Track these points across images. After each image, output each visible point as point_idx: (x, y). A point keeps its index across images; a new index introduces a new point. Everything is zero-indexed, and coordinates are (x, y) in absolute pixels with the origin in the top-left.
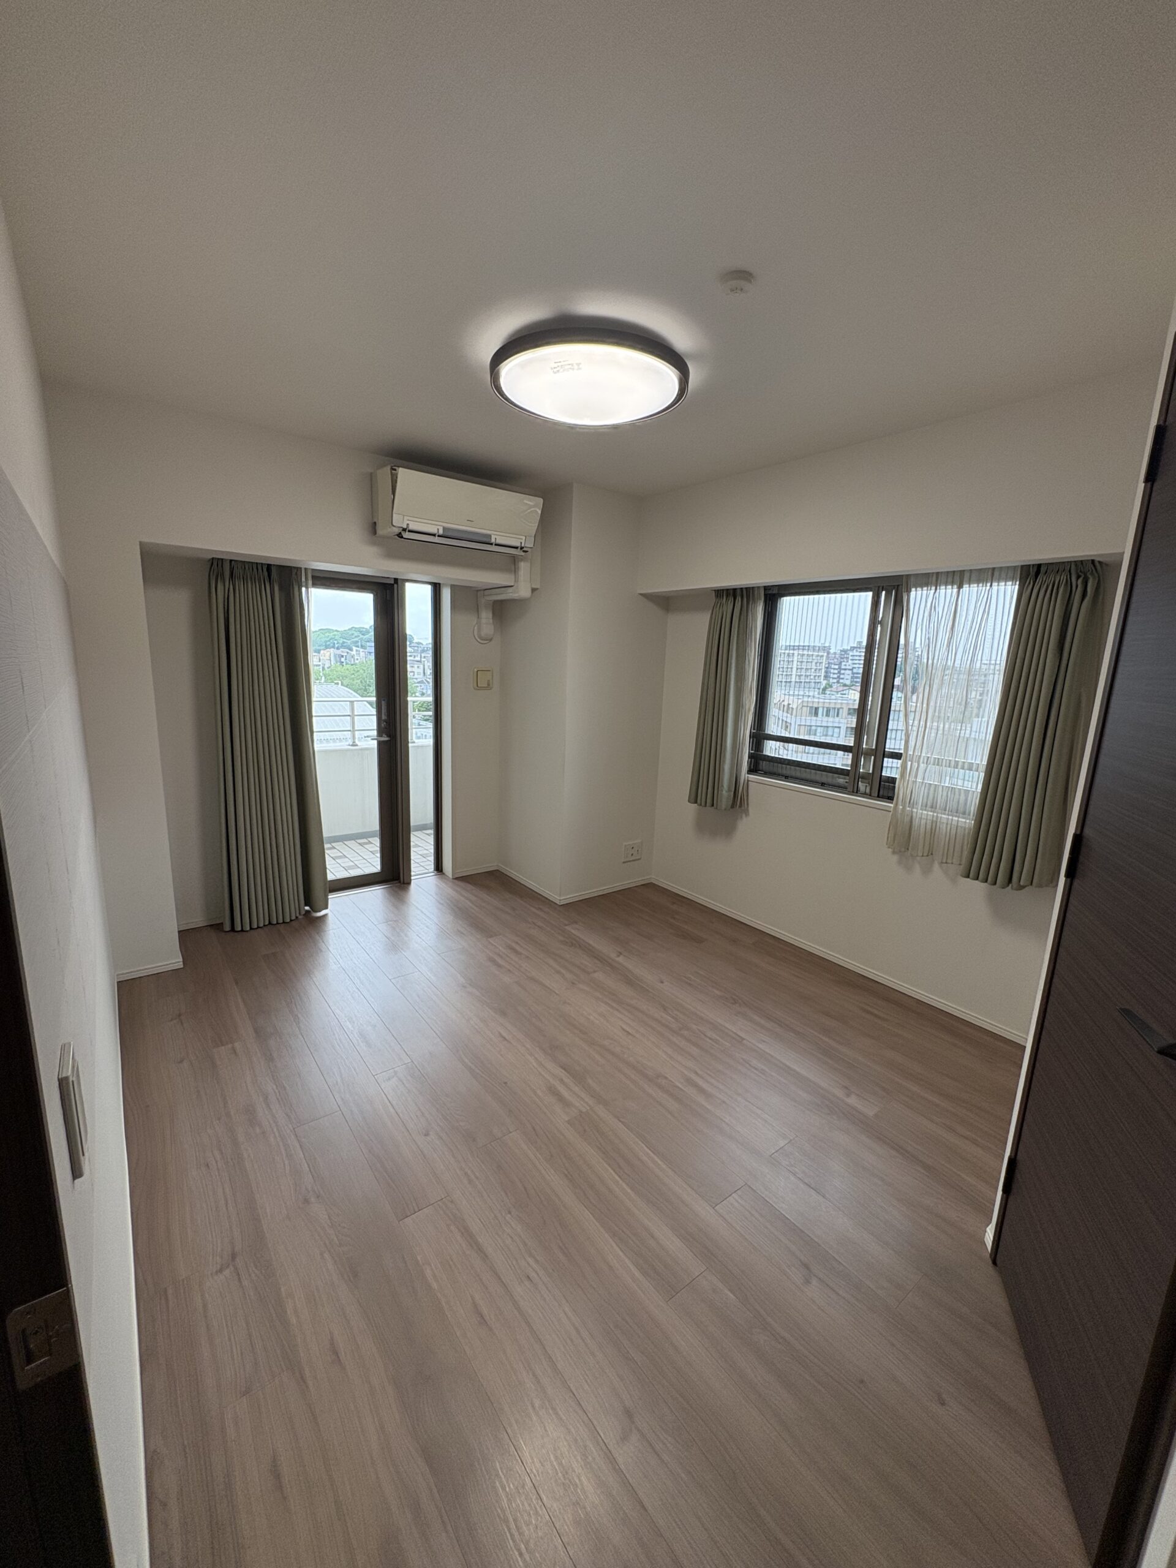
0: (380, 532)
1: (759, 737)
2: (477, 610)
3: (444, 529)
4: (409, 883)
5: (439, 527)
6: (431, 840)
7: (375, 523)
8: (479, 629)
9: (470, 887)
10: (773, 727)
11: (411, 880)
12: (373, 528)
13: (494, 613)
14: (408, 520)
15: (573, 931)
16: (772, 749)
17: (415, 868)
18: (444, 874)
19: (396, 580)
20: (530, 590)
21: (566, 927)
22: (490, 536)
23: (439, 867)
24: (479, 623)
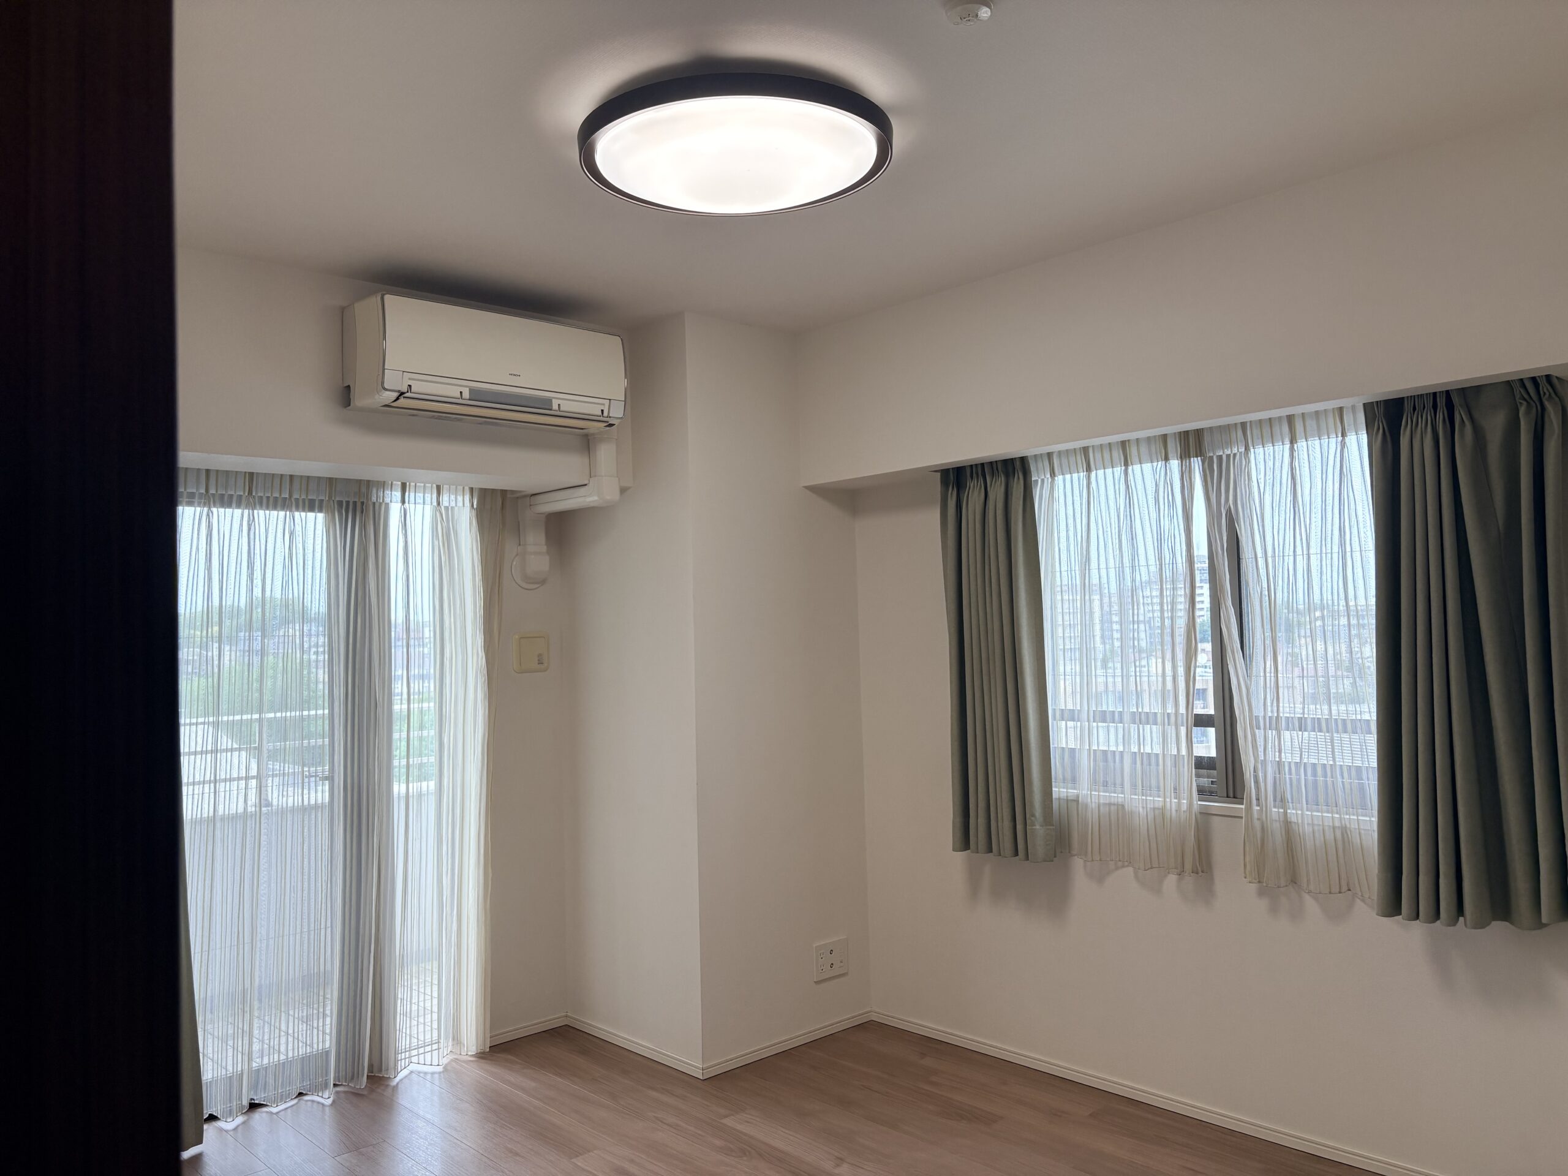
0: (358, 400)
2: (519, 532)
3: (472, 391)
5: (461, 389)
7: (348, 387)
8: (523, 565)
12: (345, 396)
13: (548, 536)
14: (410, 379)
15: (739, 1127)
20: (615, 491)
21: (725, 1121)
22: (549, 401)
24: (523, 554)
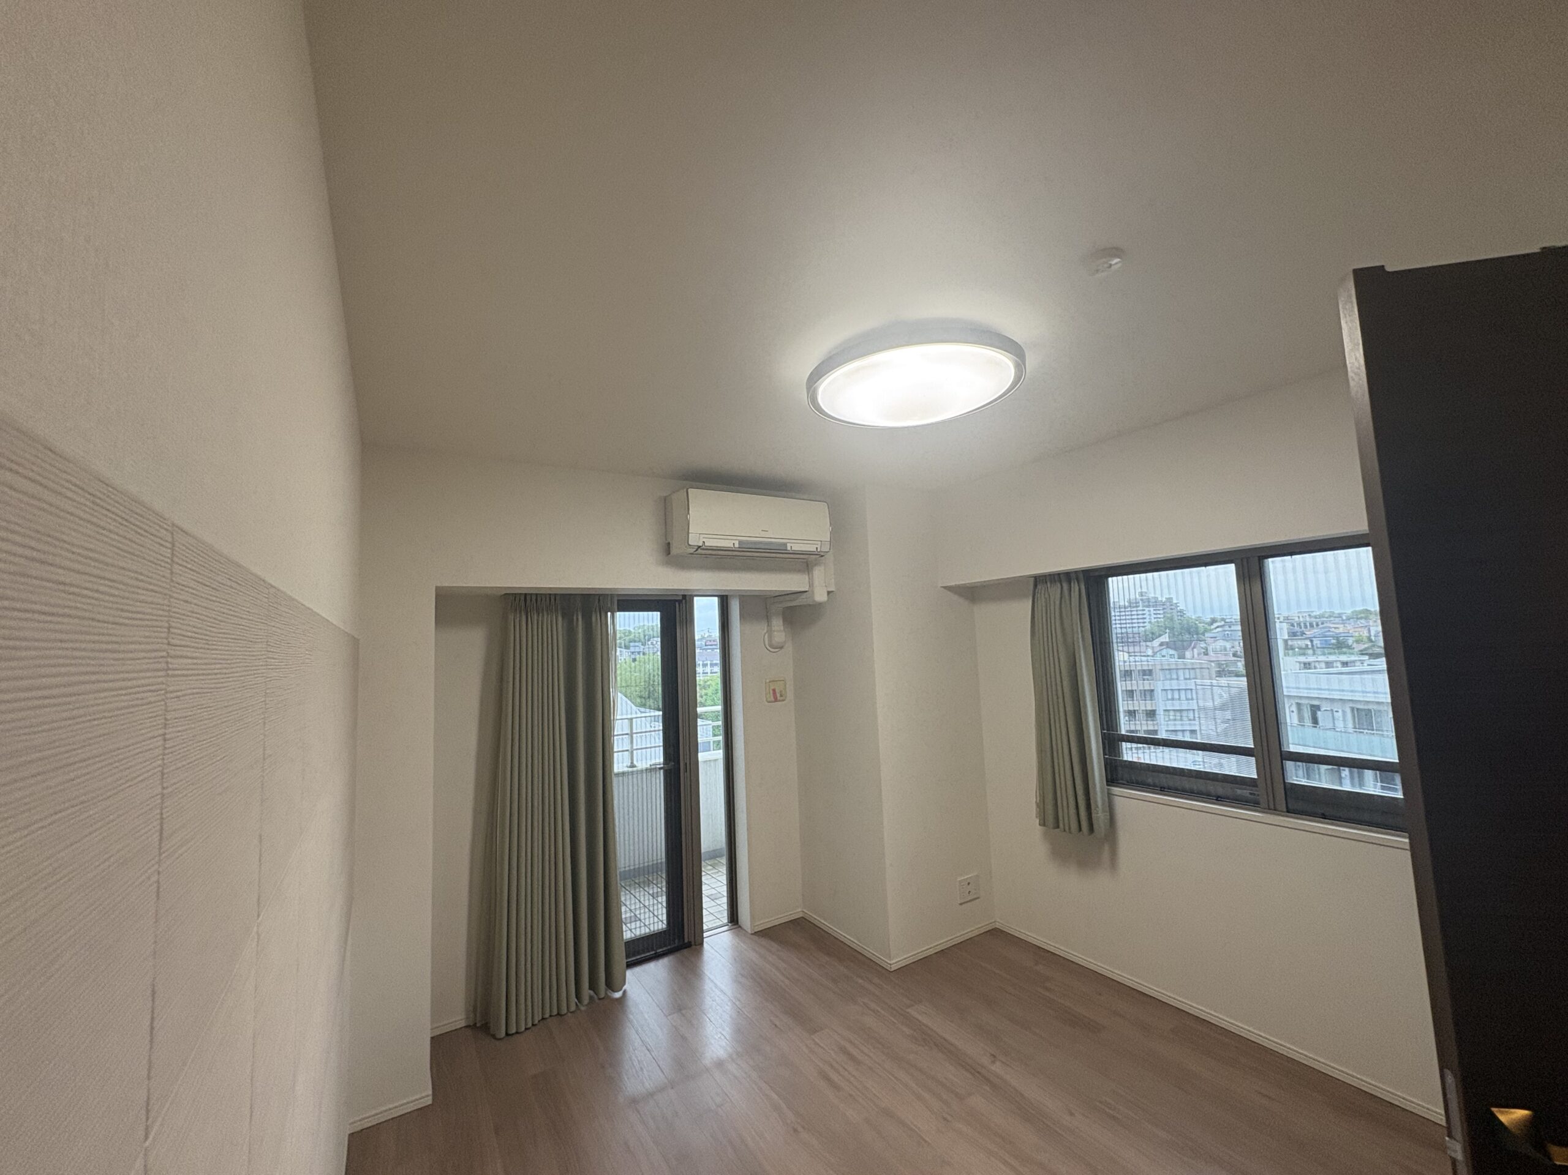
0: (674, 551)
1: (1112, 741)
2: (768, 619)
3: (740, 542)
4: (702, 944)
5: (734, 542)
6: (724, 878)
7: (669, 543)
8: (770, 637)
9: (775, 946)
10: (1125, 726)
11: (702, 938)
12: (667, 548)
13: (784, 621)
14: (703, 538)
15: (919, 1017)
16: (1131, 753)
17: (708, 921)
18: (740, 927)
19: (684, 596)
20: (826, 594)
22: (785, 545)
23: (734, 918)
24: (770, 632)
